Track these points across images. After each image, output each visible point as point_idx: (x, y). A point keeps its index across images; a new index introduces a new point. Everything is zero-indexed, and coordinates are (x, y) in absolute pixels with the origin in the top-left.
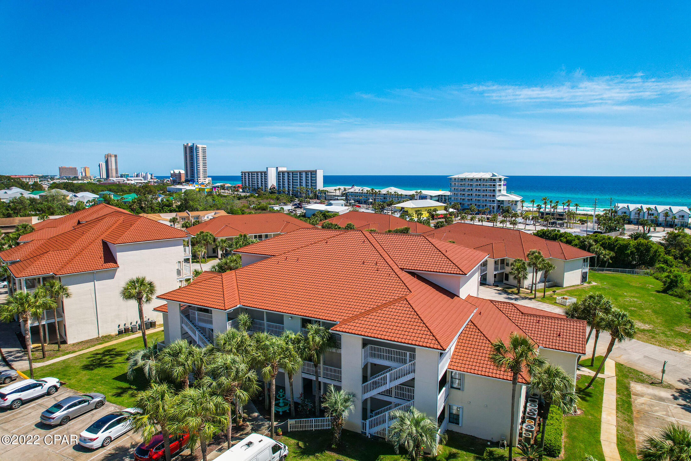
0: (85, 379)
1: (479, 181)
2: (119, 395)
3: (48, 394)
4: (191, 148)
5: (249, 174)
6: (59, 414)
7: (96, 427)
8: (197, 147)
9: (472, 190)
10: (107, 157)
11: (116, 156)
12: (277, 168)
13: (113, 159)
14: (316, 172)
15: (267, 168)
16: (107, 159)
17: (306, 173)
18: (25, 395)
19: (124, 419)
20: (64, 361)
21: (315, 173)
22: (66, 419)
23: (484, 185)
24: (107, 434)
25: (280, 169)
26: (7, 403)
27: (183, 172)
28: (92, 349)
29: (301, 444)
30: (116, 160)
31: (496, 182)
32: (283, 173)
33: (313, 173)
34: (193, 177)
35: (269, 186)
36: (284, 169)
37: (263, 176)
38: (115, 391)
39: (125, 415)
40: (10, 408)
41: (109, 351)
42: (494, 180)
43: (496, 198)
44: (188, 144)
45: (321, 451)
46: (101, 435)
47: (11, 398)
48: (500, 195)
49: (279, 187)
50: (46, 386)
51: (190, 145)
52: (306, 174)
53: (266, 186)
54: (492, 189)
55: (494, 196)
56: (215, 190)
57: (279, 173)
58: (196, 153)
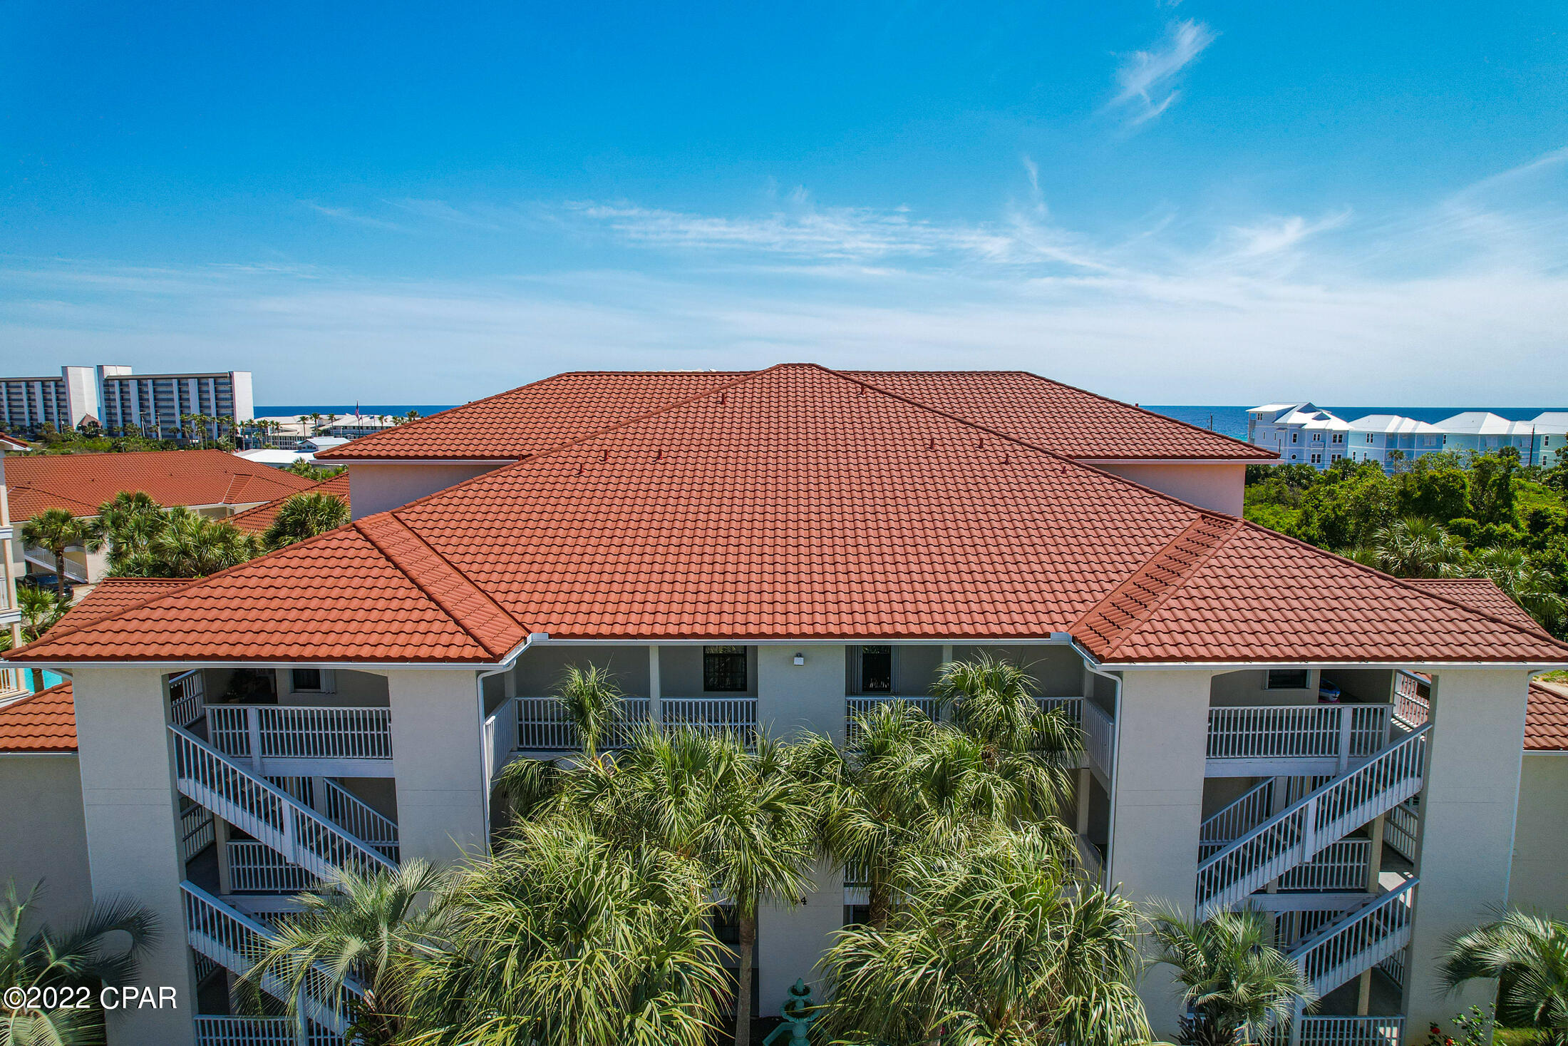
12: (100, 369)
14: (231, 376)
15: (65, 369)
17: (201, 380)
21: (227, 380)
25: (111, 371)
32: (123, 381)
33: (221, 380)
35: (75, 420)
36: (125, 371)
37: (52, 390)
49: (111, 421)
52: (199, 384)
53: (64, 420)
57: (106, 385)
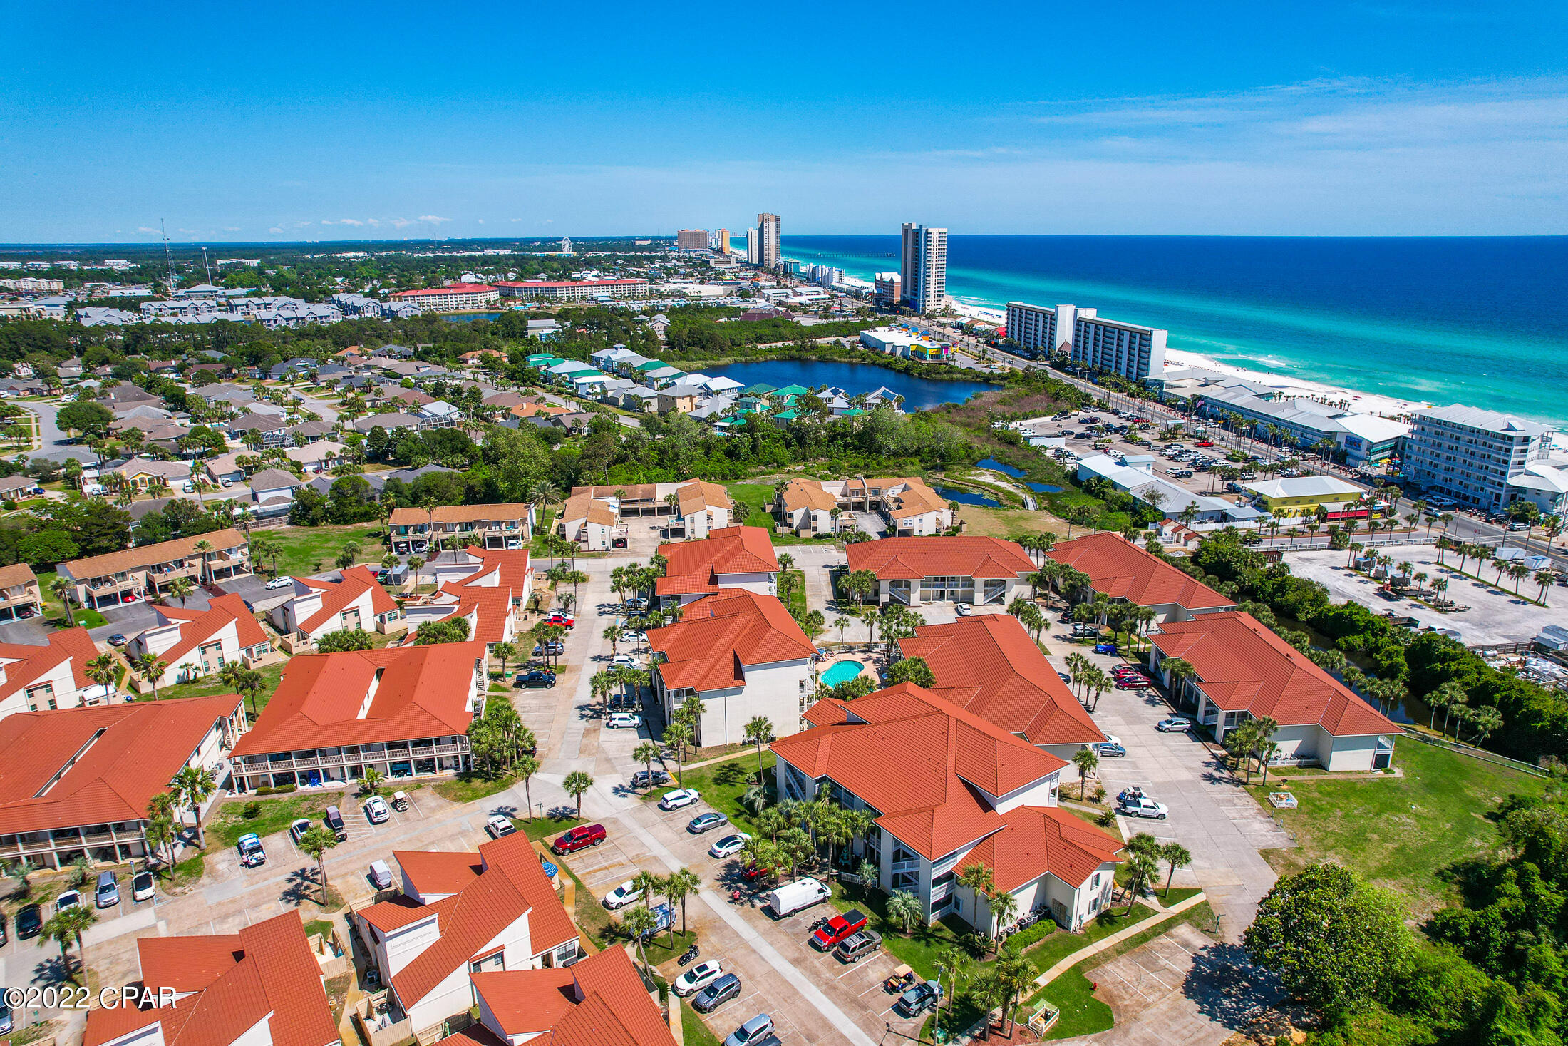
0: (715, 793)
1: (1476, 434)
2: (736, 816)
3: (692, 803)
4: (917, 234)
5: (1021, 312)
6: (699, 826)
7: (722, 843)
8: (927, 233)
9: (1457, 448)
10: (761, 219)
11: (777, 219)
13: (772, 224)
14: (1151, 334)
16: (762, 225)
17: (1132, 333)
18: (679, 802)
19: (738, 842)
20: (700, 769)
21: (1148, 337)
22: (704, 830)
23: (1485, 444)
24: (728, 850)
26: (669, 806)
27: (897, 278)
28: (720, 759)
29: (845, 891)
30: (777, 227)
31: (1511, 445)
32: (1087, 323)
33: (1144, 336)
34: (916, 295)
35: (1058, 345)
37: (1048, 321)
38: (735, 812)
39: (740, 840)
40: (670, 809)
41: (734, 765)
42: (1511, 438)
43: (1505, 479)
44: (910, 225)
45: (855, 900)
46: (724, 850)
47: (671, 803)
48: (1518, 474)
49: (1077, 350)
50: (691, 798)
51: (914, 227)
52: (1130, 340)
53: (1051, 344)
54: (1502, 458)
55: (1503, 474)
56: (946, 352)
57: (1078, 323)
58: (926, 245)
